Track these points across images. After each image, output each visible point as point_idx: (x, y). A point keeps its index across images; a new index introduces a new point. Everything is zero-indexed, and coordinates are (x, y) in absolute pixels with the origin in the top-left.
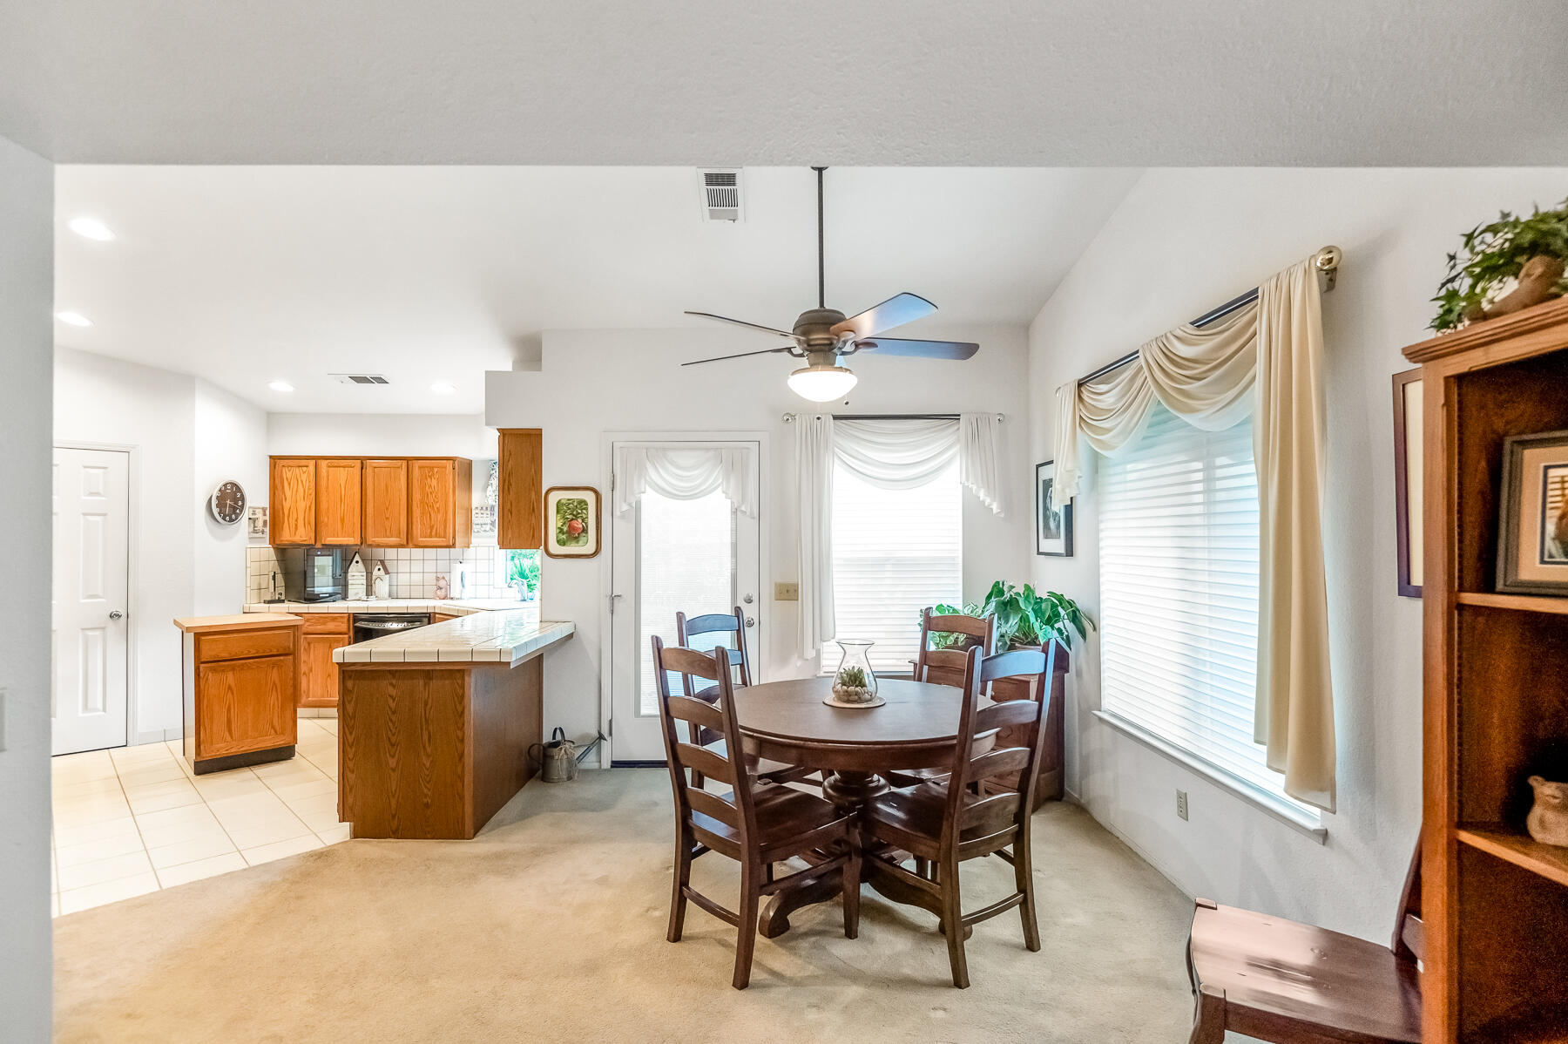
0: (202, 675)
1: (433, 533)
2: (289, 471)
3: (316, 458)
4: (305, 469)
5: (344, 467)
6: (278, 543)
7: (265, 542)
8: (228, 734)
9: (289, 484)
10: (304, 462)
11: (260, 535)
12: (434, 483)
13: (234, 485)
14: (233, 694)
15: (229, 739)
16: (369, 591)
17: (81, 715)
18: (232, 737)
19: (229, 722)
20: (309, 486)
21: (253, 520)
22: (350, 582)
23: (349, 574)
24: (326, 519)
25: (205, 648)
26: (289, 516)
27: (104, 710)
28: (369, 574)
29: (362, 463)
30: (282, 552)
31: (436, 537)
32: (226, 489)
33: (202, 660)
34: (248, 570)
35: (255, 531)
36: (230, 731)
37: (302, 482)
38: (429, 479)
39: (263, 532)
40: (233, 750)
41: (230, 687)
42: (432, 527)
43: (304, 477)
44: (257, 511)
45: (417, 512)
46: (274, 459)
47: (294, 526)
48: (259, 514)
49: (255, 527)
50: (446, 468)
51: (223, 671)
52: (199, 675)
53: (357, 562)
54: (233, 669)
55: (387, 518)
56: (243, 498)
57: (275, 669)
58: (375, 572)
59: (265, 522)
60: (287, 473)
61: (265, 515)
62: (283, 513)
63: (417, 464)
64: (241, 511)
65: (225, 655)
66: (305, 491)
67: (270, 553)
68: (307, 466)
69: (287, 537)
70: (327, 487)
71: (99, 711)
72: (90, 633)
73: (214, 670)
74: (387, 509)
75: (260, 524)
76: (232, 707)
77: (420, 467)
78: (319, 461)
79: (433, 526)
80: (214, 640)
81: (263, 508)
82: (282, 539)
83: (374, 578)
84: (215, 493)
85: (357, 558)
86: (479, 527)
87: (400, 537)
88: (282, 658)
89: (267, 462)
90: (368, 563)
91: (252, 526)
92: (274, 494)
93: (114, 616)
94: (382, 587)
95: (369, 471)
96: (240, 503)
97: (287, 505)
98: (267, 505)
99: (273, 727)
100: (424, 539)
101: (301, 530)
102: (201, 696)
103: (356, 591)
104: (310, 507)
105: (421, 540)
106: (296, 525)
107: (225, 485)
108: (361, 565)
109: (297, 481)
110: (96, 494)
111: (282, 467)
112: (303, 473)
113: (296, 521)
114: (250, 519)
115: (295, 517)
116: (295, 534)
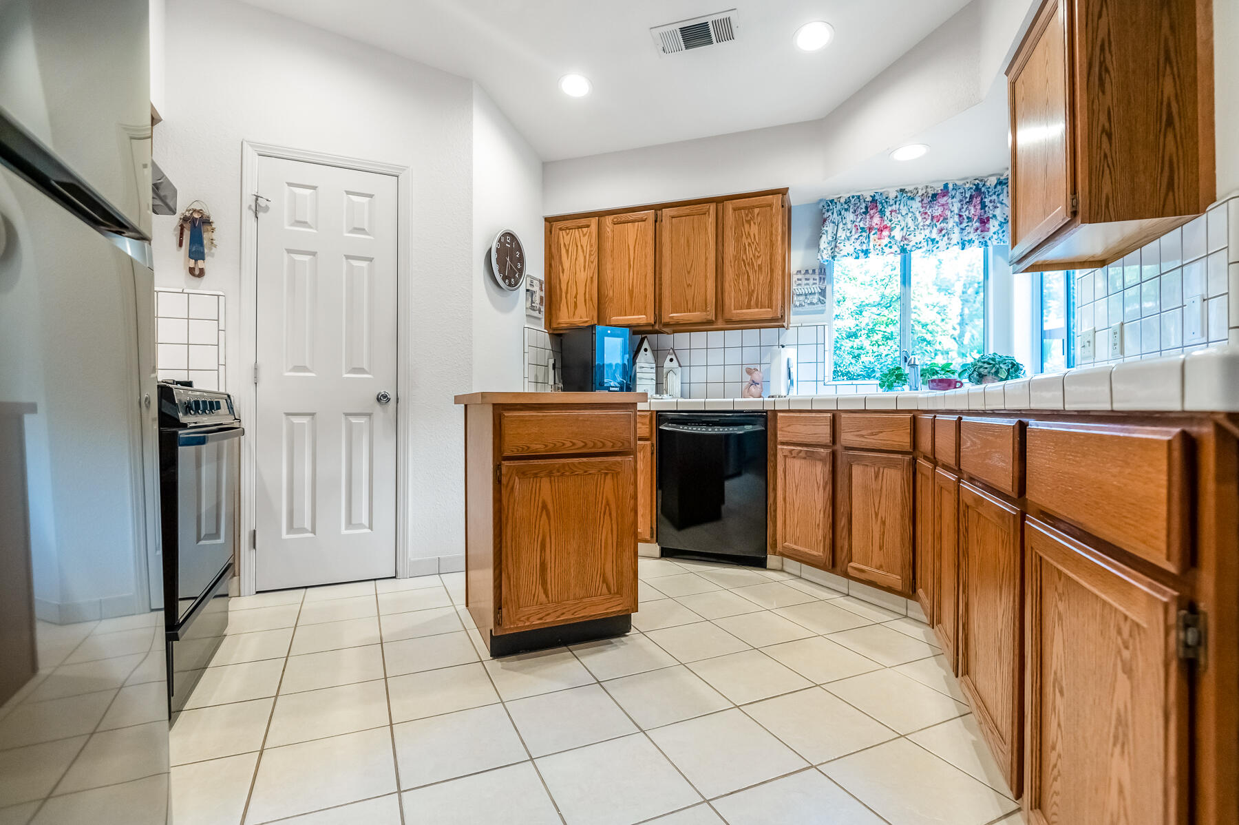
0: (504, 480)
1: (753, 303)
2: (567, 234)
3: (599, 214)
4: (585, 230)
5: (633, 221)
6: (555, 326)
7: (541, 323)
8: (541, 591)
9: (567, 251)
10: (584, 221)
11: (537, 314)
12: (754, 229)
13: (514, 237)
14: (549, 518)
15: (542, 597)
16: (660, 388)
17: (344, 531)
18: (547, 596)
19: (543, 566)
20: (591, 251)
21: (530, 292)
22: (638, 375)
23: (638, 365)
24: (611, 293)
25: (509, 431)
26: (567, 293)
27: (371, 527)
28: (659, 368)
29: (656, 214)
30: (559, 338)
31: (757, 307)
32: (505, 239)
33: (506, 454)
34: (526, 356)
35: (533, 308)
36: (544, 583)
37: (582, 246)
38: (746, 226)
39: (539, 311)
40: (549, 619)
41: (545, 507)
42: (750, 294)
43: (585, 240)
44: (535, 281)
45: (730, 273)
46: (549, 221)
47: (573, 305)
48: (536, 288)
49: (532, 302)
50: (770, 206)
51: (536, 475)
52: (500, 482)
53: (646, 350)
54: (550, 474)
55: (689, 285)
56: (521, 259)
57: (609, 476)
58: (667, 364)
59: (541, 299)
60: (565, 238)
61: (541, 289)
62: (561, 289)
63: (730, 206)
64: (520, 276)
65: (538, 447)
66: (585, 257)
67: (544, 339)
68: (588, 226)
69: (565, 318)
70: (613, 251)
71: (365, 527)
72: (354, 420)
73: (523, 474)
74: (689, 273)
75: (537, 299)
76: (548, 540)
77: (734, 210)
78: (602, 219)
79: (753, 291)
80: (523, 420)
81: (539, 281)
82: (561, 321)
83: (665, 371)
84: (494, 246)
85: (645, 345)
86: (802, 298)
87: (706, 311)
88: (618, 459)
89: (542, 225)
90: (658, 354)
91: (530, 300)
92: (550, 265)
93: (382, 399)
94: (674, 382)
95: (666, 223)
96: (519, 265)
97: (564, 278)
98: (543, 279)
99: (605, 581)
100: (738, 311)
101: (582, 310)
102: (504, 519)
103: (645, 388)
104: (592, 278)
105: (736, 313)
106: (576, 303)
107: (506, 235)
108: (649, 353)
109: (577, 246)
110: (360, 230)
111: (561, 229)
112: (584, 235)
113: (576, 297)
114: (527, 290)
115: (575, 292)
116: (574, 314)
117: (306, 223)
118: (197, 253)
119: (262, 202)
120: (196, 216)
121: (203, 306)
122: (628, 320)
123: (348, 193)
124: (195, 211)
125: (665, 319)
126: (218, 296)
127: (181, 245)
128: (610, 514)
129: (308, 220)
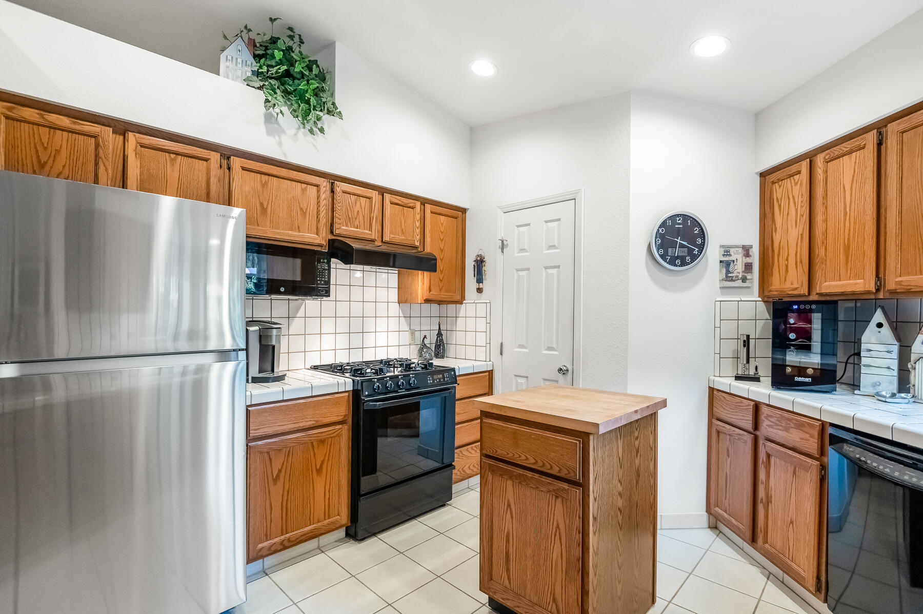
2: (780, 186)
3: (810, 157)
4: (797, 177)
5: (849, 153)
7: (752, 294)
8: (506, 576)
9: (780, 206)
10: (794, 168)
11: (739, 283)
13: (685, 217)
14: (512, 517)
15: (507, 582)
20: (802, 202)
21: (726, 265)
24: (822, 252)
26: (779, 255)
29: (880, 133)
32: (674, 222)
34: (718, 330)
35: (731, 278)
37: (794, 198)
39: (744, 280)
41: (509, 506)
43: (796, 189)
44: (732, 251)
46: (764, 175)
48: (737, 255)
49: (728, 272)
51: (502, 476)
53: (880, 325)
54: (513, 478)
56: (702, 234)
57: (559, 500)
58: (916, 347)
59: (748, 267)
60: (778, 191)
61: (747, 254)
62: (773, 251)
64: (701, 251)
66: (797, 210)
67: (755, 308)
68: (799, 172)
70: (825, 197)
73: (493, 471)
75: (738, 269)
76: (511, 535)
78: (814, 159)
80: (493, 427)
81: (744, 247)
82: (773, 288)
84: (656, 231)
85: (879, 316)
88: (570, 487)
90: (901, 328)
91: (724, 271)
92: (764, 225)
95: (892, 142)
96: (699, 241)
97: (777, 239)
99: (554, 600)
101: (793, 274)
103: (876, 379)
104: (803, 235)
106: (787, 266)
107: (673, 218)
108: (886, 331)
109: (789, 198)
110: (552, 247)
111: (773, 183)
112: (796, 184)
113: (787, 260)
114: (721, 262)
115: (786, 254)
116: (785, 280)
117: (525, 249)
118: (480, 281)
119: (505, 243)
120: (479, 259)
121: (481, 310)
122: (843, 286)
123: (546, 222)
124: (478, 256)
125: (891, 285)
126: (486, 303)
127: (474, 276)
128: (560, 539)
129: (526, 248)
